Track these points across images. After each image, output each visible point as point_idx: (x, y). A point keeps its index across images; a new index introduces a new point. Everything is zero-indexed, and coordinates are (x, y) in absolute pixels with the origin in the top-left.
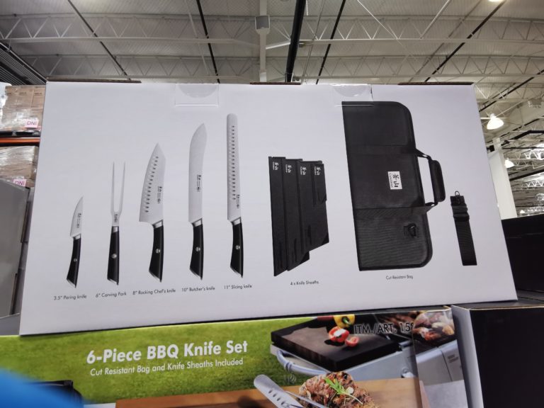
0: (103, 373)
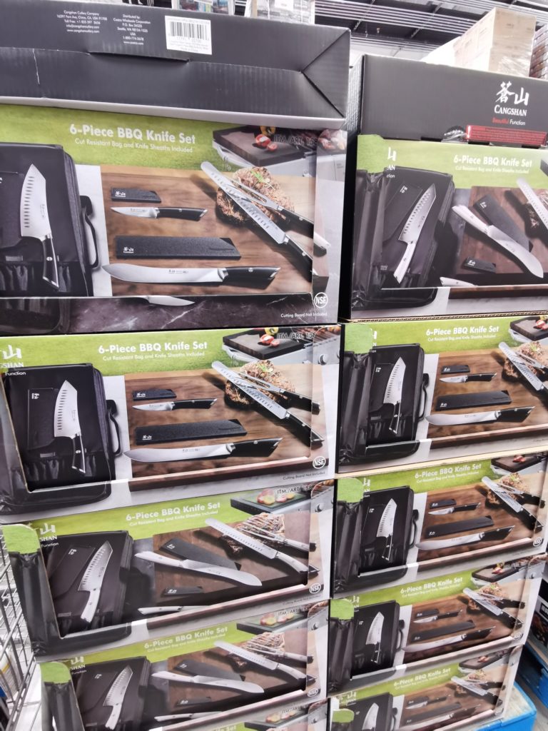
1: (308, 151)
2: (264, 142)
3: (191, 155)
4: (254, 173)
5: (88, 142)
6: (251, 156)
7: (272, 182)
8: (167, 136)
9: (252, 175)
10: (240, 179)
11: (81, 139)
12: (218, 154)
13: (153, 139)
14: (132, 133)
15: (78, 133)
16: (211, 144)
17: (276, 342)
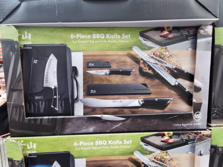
1: (190, 37)
2: (166, 34)
3: (128, 44)
4: (160, 50)
5: (78, 42)
6: (159, 42)
7: (170, 54)
8: (116, 35)
9: (159, 51)
10: (152, 54)
11: (75, 41)
12: (141, 42)
13: (109, 38)
14: (100, 36)
15: (74, 38)
16: (138, 37)
17: (171, 141)
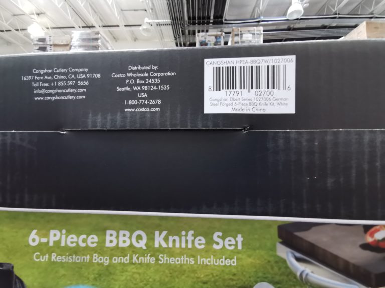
0: (50, 259)
3: (234, 271)
5: (53, 258)
6: (357, 268)
8: (190, 238)
11: (43, 254)
14: (130, 238)
